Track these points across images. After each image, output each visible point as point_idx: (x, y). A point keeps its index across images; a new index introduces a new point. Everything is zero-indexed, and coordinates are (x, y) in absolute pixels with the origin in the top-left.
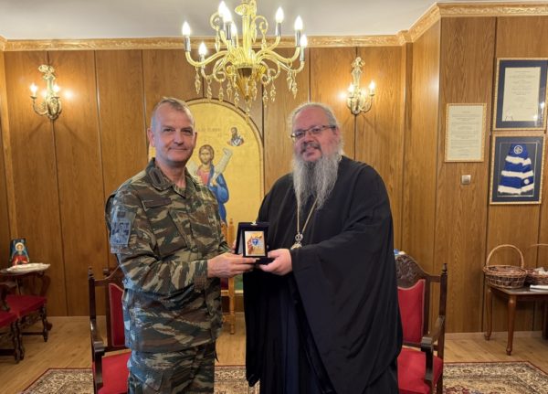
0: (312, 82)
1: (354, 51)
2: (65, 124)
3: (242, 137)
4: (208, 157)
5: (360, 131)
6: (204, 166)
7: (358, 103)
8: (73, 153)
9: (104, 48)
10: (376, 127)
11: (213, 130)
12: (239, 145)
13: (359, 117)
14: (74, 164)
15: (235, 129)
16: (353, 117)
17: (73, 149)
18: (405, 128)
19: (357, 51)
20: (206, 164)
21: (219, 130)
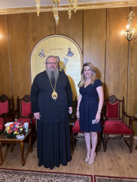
0: (108, 27)
1: (129, 9)
3: (73, 52)
5: (131, 49)
7: (131, 35)
9: (11, 13)
11: (60, 49)
12: (71, 56)
13: (130, 42)
16: (128, 42)
19: (131, 9)
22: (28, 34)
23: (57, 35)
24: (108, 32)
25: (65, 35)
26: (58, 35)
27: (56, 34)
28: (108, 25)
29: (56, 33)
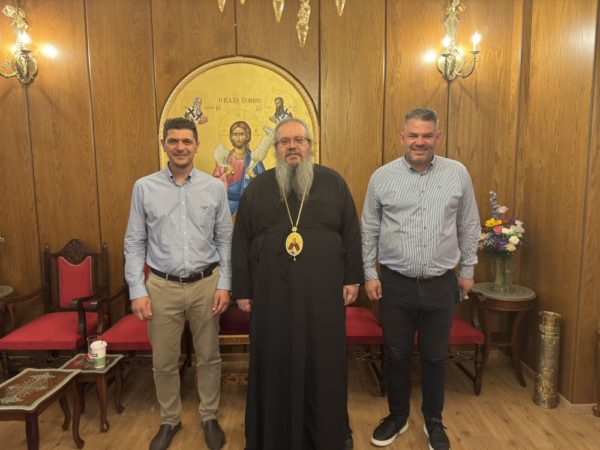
0: (390, 40)
2: (43, 91)
3: (290, 110)
4: (242, 138)
6: (237, 150)
7: (453, 65)
8: (54, 132)
10: (477, 98)
11: (250, 101)
13: (451, 85)
14: (56, 147)
15: (281, 99)
16: (446, 85)
17: (54, 125)
18: (520, 101)
20: (239, 148)
21: (258, 101)
22: (151, 53)
23: (241, 59)
24: (391, 54)
25: (266, 57)
26: (246, 59)
27: (238, 55)
28: (390, 34)
29: (239, 53)
